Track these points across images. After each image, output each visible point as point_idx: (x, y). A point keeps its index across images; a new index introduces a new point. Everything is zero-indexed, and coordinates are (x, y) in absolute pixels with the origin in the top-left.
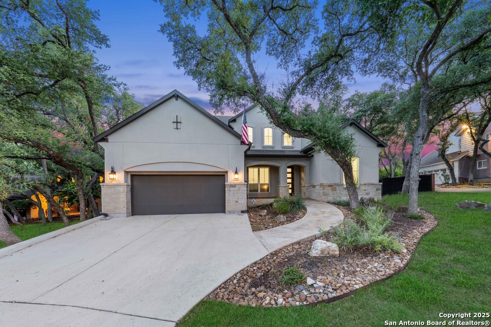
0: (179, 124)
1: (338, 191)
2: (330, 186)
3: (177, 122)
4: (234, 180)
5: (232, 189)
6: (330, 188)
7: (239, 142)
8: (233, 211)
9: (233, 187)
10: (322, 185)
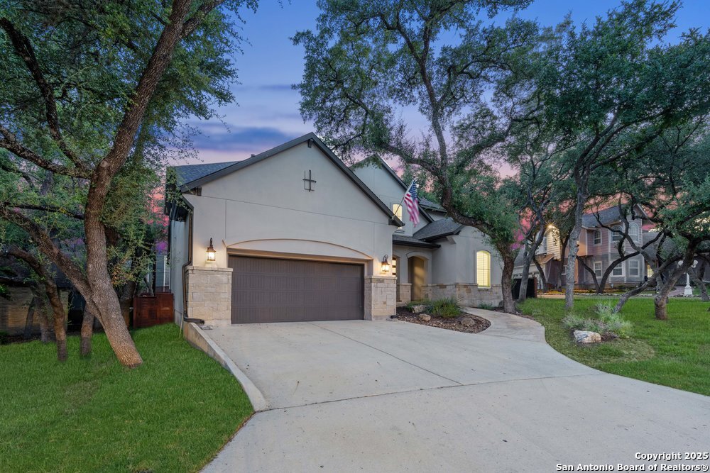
0: (312, 183)
1: (473, 294)
2: (465, 286)
3: (310, 181)
4: (381, 273)
5: (379, 285)
6: (465, 289)
7: (386, 220)
8: (380, 316)
9: (381, 282)
10: (456, 285)
